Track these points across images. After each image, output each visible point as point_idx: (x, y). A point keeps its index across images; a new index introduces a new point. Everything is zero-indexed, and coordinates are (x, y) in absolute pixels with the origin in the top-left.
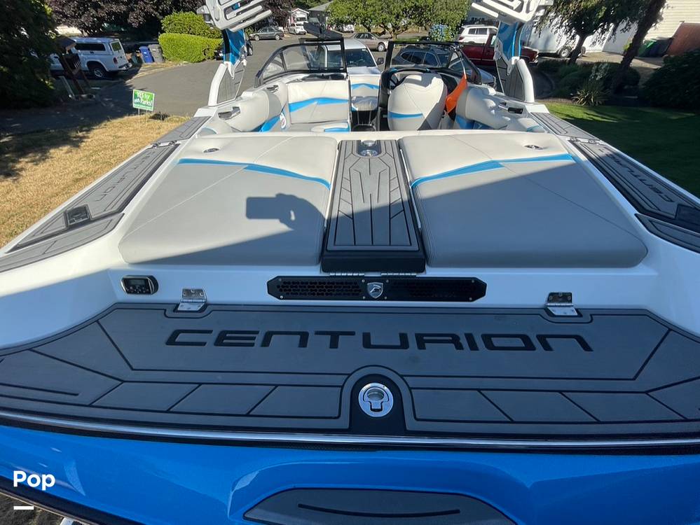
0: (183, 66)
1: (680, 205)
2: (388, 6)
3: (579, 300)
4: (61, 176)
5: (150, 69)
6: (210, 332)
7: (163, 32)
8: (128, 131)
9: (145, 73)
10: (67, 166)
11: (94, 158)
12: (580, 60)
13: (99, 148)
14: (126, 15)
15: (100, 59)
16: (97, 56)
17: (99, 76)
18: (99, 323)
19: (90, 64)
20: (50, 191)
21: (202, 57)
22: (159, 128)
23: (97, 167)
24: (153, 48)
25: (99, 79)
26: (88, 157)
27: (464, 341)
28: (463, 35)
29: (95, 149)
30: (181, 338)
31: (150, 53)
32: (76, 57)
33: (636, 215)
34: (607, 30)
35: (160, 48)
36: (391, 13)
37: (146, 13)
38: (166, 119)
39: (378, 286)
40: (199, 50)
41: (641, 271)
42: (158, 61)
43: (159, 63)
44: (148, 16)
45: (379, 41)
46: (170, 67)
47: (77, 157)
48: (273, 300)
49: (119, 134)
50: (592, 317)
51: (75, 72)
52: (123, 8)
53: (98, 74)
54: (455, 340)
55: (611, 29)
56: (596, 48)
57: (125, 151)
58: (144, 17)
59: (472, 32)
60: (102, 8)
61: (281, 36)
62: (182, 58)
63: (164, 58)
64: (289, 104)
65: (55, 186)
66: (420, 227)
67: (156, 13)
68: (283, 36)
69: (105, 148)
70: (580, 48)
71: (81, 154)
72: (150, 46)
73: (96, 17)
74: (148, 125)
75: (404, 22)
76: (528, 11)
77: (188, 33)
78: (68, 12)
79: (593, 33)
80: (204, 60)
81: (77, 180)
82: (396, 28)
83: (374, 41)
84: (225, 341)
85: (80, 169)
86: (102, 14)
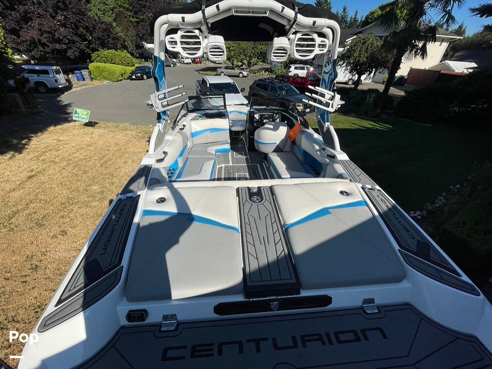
0: (106, 85)
1: (418, 241)
2: (244, 51)
3: (378, 302)
4: (17, 174)
5: (82, 86)
6: (185, 347)
7: (92, 62)
8: (68, 136)
9: (78, 89)
10: (21, 165)
11: (42, 158)
12: (360, 87)
13: (46, 149)
14: (66, 51)
15: (44, 80)
16: (42, 78)
17: (43, 91)
18: (115, 348)
19: (37, 83)
20: (8, 187)
21: (120, 78)
22: (92, 134)
23: (45, 165)
24: (85, 72)
25: (42, 93)
26: (38, 158)
27: (325, 338)
28: (291, 70)
29: (43, 150)
30: (170, 354)
31: (82, 75)
32: (27, 80)
33: (399, 250)
34: (372, 72)
35: (89, 72)
36: (246, 55)
37: (81, 49)
38: (96, 126)
39: (276, 303)
40: (118, 73)
41: (405, 284)
42: (88, 81)
43: (88, 82)
44: (82, 52)
45: (239, 71)
46: (96, 85)
47: (28, 157)
48: (216, 316)
49: (61, 138)
50: (385, 314)
51: (25, 91)
52: (64, 46)
53: (42, 89)
54: (320, 338)
55: (374, 72)
56: (367, 81)
57: (67, 151)
58: (79, 52)
59: (296, 68)
60: (48, 46)
61: (175, 65)
62: (106, 79)
63: (92, 79)
64: (192, 133)
65: (13, 182)
66: (294, 262)
67: (88, 50)
68: (176, 65)
69: (51, 150)
70: (358, 82)
71: (33, 155)
72: (82, 71)
73: (44, 52)
74: (84, 131)
75: (254, 60)
76: (332, 107)
77: (111, 63)
78: (21, 48)
79: (365, 74)
80: (121, 80)
81: (31, 177)
82: (249, 63)
83: (236, 71)
84: (196, 354)
85: (32, 167)
86: (48, 50)
